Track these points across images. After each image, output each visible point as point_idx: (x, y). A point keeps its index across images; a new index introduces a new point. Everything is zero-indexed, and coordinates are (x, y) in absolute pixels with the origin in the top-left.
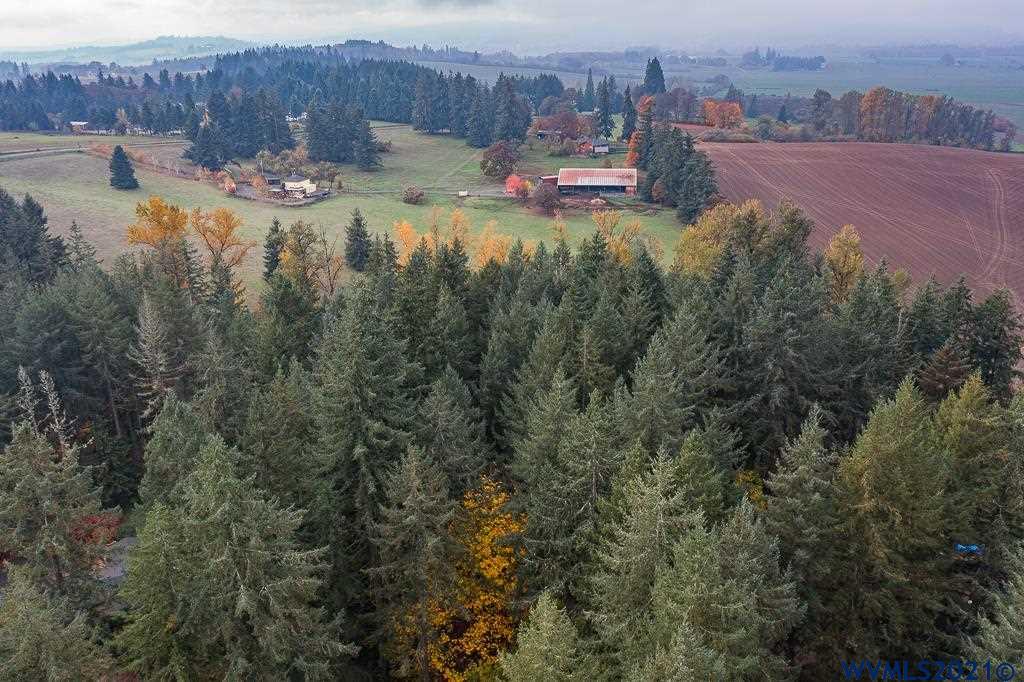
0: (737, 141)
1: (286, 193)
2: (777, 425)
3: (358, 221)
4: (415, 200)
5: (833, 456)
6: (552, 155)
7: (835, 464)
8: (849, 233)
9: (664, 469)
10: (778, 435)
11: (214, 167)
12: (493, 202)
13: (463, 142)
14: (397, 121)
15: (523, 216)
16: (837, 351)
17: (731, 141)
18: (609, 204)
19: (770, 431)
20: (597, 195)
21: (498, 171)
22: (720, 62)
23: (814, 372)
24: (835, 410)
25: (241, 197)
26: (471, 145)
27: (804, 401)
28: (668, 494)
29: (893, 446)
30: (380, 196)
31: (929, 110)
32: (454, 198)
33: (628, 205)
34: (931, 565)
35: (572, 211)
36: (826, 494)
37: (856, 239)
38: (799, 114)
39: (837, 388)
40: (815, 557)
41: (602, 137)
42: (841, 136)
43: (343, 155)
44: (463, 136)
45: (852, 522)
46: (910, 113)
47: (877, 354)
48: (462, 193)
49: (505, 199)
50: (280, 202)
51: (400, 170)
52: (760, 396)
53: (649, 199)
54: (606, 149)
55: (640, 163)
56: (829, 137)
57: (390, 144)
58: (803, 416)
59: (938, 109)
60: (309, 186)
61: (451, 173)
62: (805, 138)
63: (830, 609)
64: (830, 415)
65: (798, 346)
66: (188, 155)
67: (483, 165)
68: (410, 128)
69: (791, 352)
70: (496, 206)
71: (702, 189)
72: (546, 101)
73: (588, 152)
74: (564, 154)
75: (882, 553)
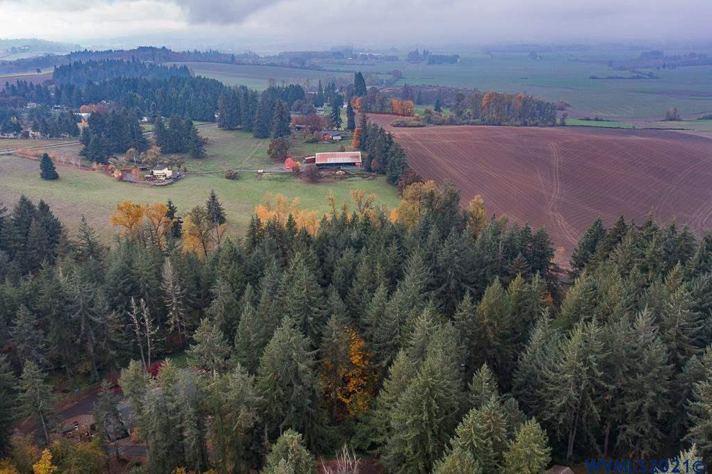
0: (412, 126)
1: (154, 178)
2: (453, 296)
3: (213, 197)
4: (233, 177)
5: (474, 306)
6: (307, 142)
7: (475, 309)
8: (478, 198)
9: (426, 312)
10: (455, 300)
11: (103, 161)
12: (279, 176)
13: (250, 135)
14: (205, 121)
15: (298, 184)
16: (475, 264)
17: (410, 127)
18: (346, 174)
19: (451, 298)
20: (339, 169)
21: (279, 155)
22: (394, 59)
23: (467, 273)
24: (475, 287)
25: (126, 181)
26: (257, 137)
27: (463, 285)
28: (428, 321)
29: (493, 301)
30: (210, 175)
31: (520, 104)
32: (256, 174)
33: (358, 174)
34: (509, 340)
35: (326, 179)
36: (473, 318)
37: (482, 201)
38: (446, 102)
39: (476, 278)
40: (471, 340)
41: (335, 129)
42: (472, 120)
43: (179, 149)
44: (251, 131)
45: (482, 327)
46: (509, 105)
47: (492, 263)
48: (260, 171)
49: (286, 173)
50: (151, 183)
51: (217, 156)
52: (446, 285)
53: (370, 170)
54: (339, 138)
55: (361, 147)
56: (465, 121)
57: (207, 139)
58: (464, 292)
59: (525, 103)
60: (168, 172)
61: (249, 157)
62: (452, 122)
63: (477, 357)
64: (474, 290)
65: (459, 263)
66: (83, 153)
67: (269, 152)
68: (216, 126)
69: (457, 266)
70: (282, 178)
71: (400, 165)
72: (296, 103)
73: (328, 140)
74: (314, 141)
75: (492, 336)
